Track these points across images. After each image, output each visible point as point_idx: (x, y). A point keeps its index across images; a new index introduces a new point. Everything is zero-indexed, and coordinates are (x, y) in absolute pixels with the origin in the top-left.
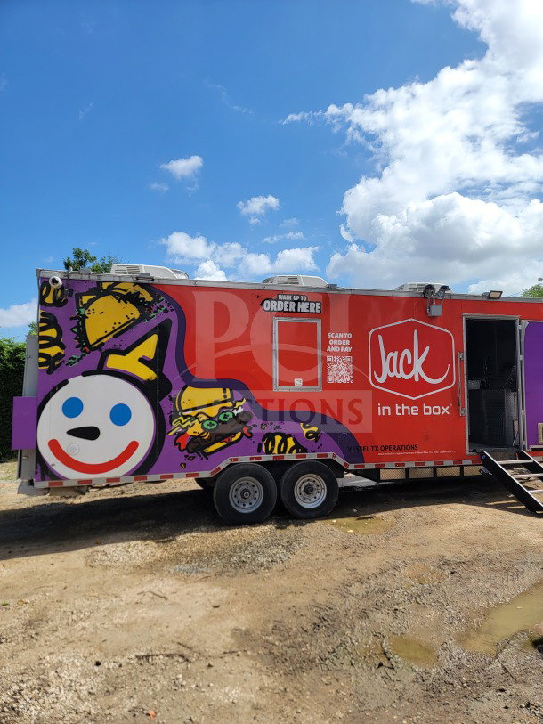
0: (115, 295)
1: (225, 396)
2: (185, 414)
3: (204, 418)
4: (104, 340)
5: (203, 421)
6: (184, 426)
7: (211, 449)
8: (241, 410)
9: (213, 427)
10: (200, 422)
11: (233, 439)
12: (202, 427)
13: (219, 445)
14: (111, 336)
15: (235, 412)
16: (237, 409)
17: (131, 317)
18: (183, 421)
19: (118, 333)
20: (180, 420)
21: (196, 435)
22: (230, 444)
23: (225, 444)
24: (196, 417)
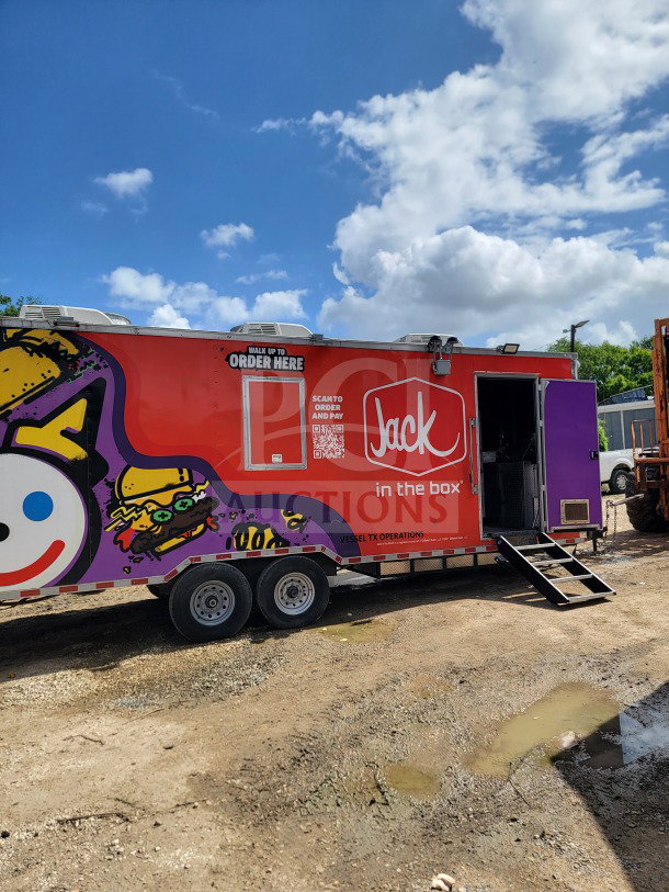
0: (24, 346)
1: (182, 478)
2: (127, 502)
3: (154, 507)
4: (12, 407)
5: (153, 511)
6: (126, 519)
7: (164, 547)
8: (203, 496)
9: (166, 519)
10: (148, 513)
11: (194, 533)
12: (152, 519)
13: (175, 541)
14: (21, 401)
15: (196, 498)
16: (198, 494)
17: (49, 376)
18: (126, 513)
19: (31, 397)
20: (121, 511)
21: (144, 529)
22: (190, 539)
23: (182, 539)
24: (143, 507)
